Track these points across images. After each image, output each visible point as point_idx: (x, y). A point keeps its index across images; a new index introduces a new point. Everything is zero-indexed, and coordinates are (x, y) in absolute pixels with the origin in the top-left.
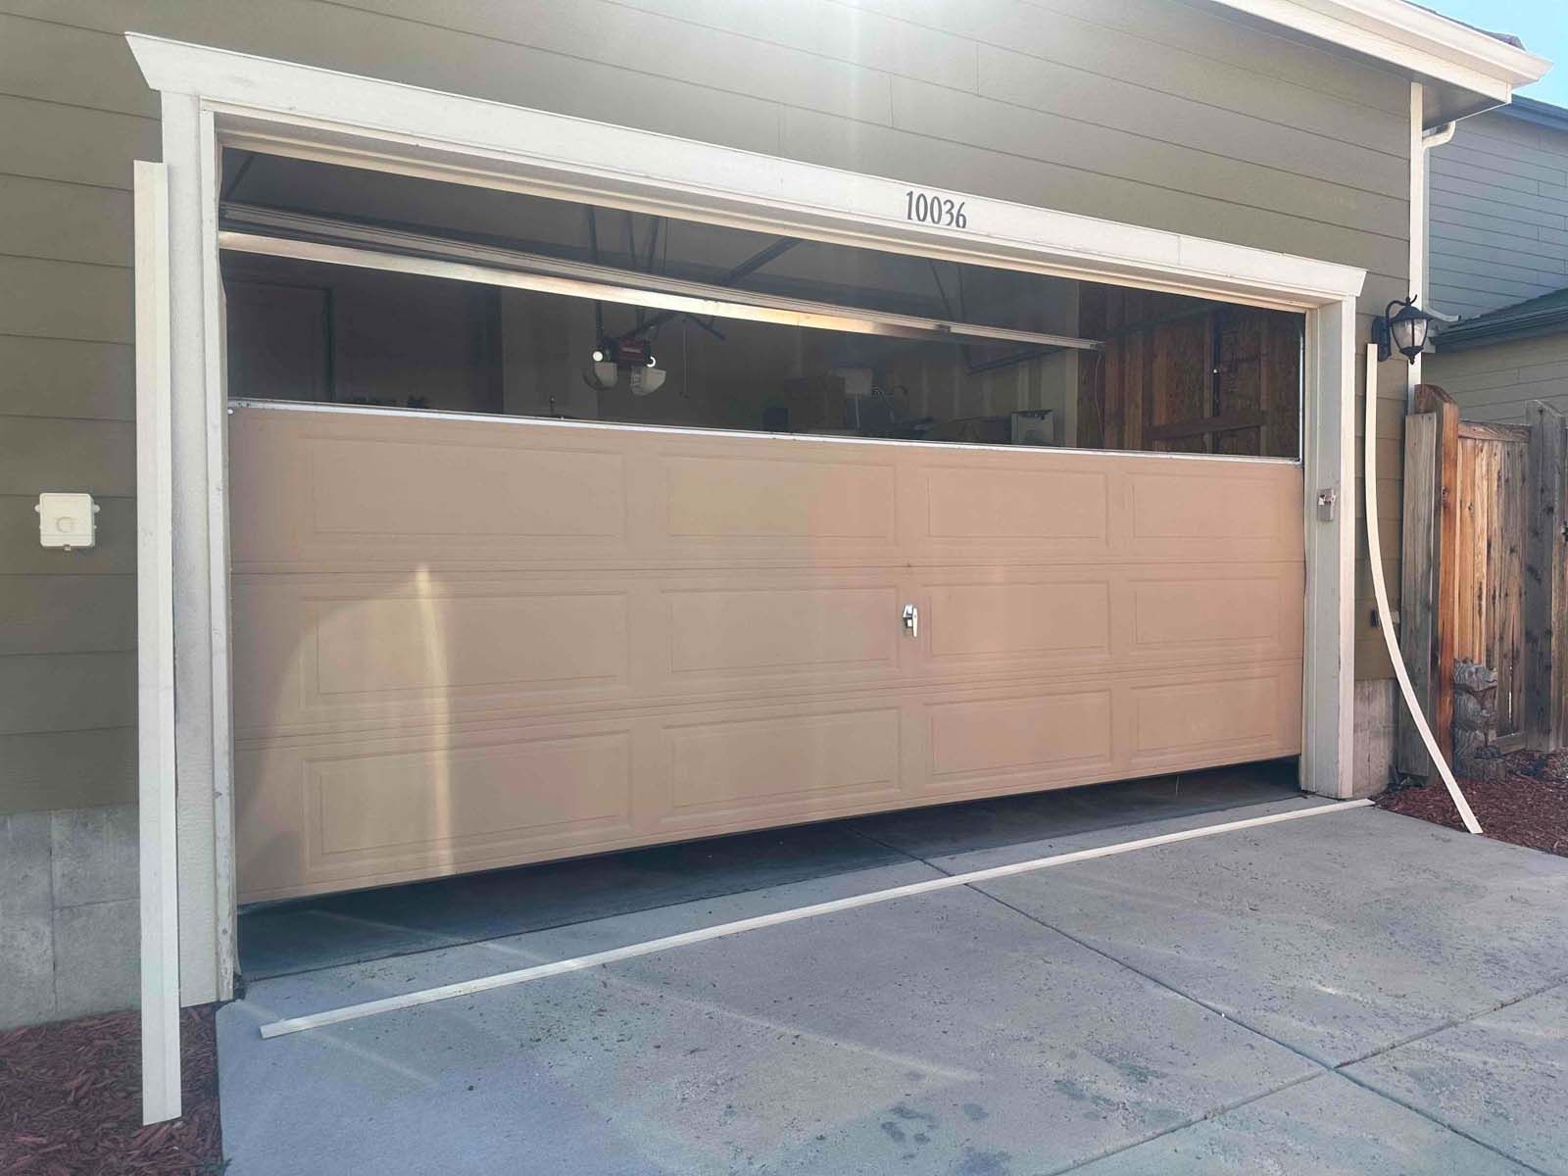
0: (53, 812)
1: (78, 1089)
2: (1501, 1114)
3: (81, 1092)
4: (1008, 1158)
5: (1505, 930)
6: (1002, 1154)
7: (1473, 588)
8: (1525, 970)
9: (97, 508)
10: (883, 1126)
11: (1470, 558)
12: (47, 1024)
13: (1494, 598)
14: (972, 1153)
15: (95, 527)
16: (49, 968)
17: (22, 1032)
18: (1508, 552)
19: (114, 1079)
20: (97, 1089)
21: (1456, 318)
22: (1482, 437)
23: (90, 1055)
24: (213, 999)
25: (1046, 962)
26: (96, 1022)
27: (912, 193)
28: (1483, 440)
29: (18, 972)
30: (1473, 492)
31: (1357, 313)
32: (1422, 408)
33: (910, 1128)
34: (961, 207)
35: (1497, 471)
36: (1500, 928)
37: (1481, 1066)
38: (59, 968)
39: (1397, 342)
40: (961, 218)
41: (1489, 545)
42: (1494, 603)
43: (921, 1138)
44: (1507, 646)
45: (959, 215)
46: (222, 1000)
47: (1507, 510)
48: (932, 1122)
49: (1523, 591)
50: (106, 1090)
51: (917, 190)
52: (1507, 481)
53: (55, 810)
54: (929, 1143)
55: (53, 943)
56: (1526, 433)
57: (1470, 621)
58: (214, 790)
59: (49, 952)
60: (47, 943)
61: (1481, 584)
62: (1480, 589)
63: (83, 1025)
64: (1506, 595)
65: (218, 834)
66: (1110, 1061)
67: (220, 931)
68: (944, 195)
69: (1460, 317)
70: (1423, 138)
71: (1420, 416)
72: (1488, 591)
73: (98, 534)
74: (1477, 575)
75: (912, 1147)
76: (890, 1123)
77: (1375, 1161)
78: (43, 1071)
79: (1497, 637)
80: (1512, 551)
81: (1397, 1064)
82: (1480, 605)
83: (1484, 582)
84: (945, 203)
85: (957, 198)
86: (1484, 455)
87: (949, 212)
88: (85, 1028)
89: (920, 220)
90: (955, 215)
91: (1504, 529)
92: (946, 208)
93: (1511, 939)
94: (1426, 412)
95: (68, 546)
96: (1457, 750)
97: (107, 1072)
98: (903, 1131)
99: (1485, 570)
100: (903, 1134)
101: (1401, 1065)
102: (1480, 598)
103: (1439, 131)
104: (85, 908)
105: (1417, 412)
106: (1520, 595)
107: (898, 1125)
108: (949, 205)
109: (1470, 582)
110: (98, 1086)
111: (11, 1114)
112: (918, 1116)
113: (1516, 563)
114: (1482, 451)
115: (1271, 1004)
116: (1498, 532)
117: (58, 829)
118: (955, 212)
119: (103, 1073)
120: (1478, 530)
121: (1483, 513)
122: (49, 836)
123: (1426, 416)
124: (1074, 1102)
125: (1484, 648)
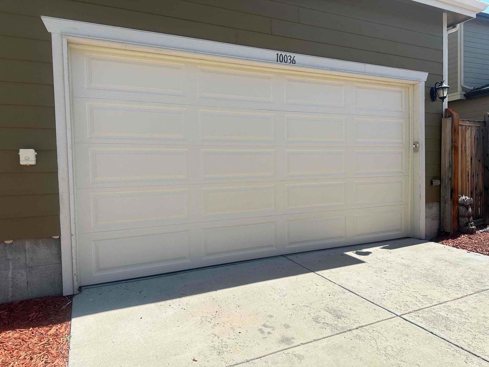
0: (26, 240)
1: (33, 317)
2: (449, 329)
3: (33, 318)
4: (294, 339)
5: (464, 277)
6: (292, 337)
7: (466, 173)
8: (467, 289)
9: (36, 153)
10: (259, 329)
11: (464, 163)
12: (26, 300)
13: (473, 176)
14: (283, 337)
15: (36, 159)
16: (26, 284)
17: (19, 302)
18: (478, 162)
19: (43, 315)
20: (38, 317)
21: (473, 88)
22: (469, 125)
23: (37, 308)
24: (72, 294)
25: (317, 285)
26: (39, 299)
27: (278, 54)
28: (469, 126)
29: (17, 285)
30: (466, 142)
31: (425, 87)
32: (447, 116)
33: (266, 330)
34: (293, 58)
35: (474, 135)
36: (463, 277)
37: (446, 316)
38: (29, 284)
39: (438, 95)
40: (294, 61)
41: (471, 159)
42: (473, 178)
43: (269, 333)
44: (478, 191)
45: (293, 60)
46: (75, 294)
47: (478, 148)
48: (273, 328)
49: (483, 174)
50: (40, 317)
51: (280, 53)
52: (477, 139)
53: (27, 239)
54: (272, 334)
55: (27, 277)
56: (484, 123)
57: (465, 184)
58: (71, 234)
59: (26, 280)
60: (25, 277)
61: (468, 171)
62: (468, 173)
63: (36, 300)
64: (478, 175)
65: (72, 247)
66: (330, 313)
67: (74, 274)
68: (288, 54)
69: (474, 88)
70: (447, 30)
71: (447, 118)
72: (471, 174)
73: (37, 161)
74: (467, 169)
75: (266, 335)
76: (261, 329)
77: (405, 342)
78: (24, 312)
79: (474, 189)
80: (479, 161)
81: (419, 315)
82: (468, 179)
83: (470, 171)
84: (289, 57)
85: (293, 55)
86: (469, 130)
87: (290, 59)
88: (36, 301)
89: (281, 62)
90: (292, 60)
91: (476, 154)
92: (289, 58)
93: (465, 280)
94: (449, 117)
95: (28, 164)
96: (460, 224)
97: (41, 312)
98: (264, 331)
99: (470, 167)
100: (264, 332)
101: (420, 315)
102: (468, 176)
103: (453, 28)
104: (36, 267)
105: (446, 117)
106: (483, 175)
107: (263, 329)
108: (290, 57)
109: (464, 171)
110: (39, 316)
111: (14, 323)
112: (269, 327)
113: (481, 165)
114: (468, 129)
115: (384, 298)
116: (474, 155)
117: (28, 245)
118: (292, 59)
119: (40, 313)
120: (467, 154)
121: (469, 149)
122: (25, 247)
123: (448, 118)
124: (317, 324)
125: (470, 192)
